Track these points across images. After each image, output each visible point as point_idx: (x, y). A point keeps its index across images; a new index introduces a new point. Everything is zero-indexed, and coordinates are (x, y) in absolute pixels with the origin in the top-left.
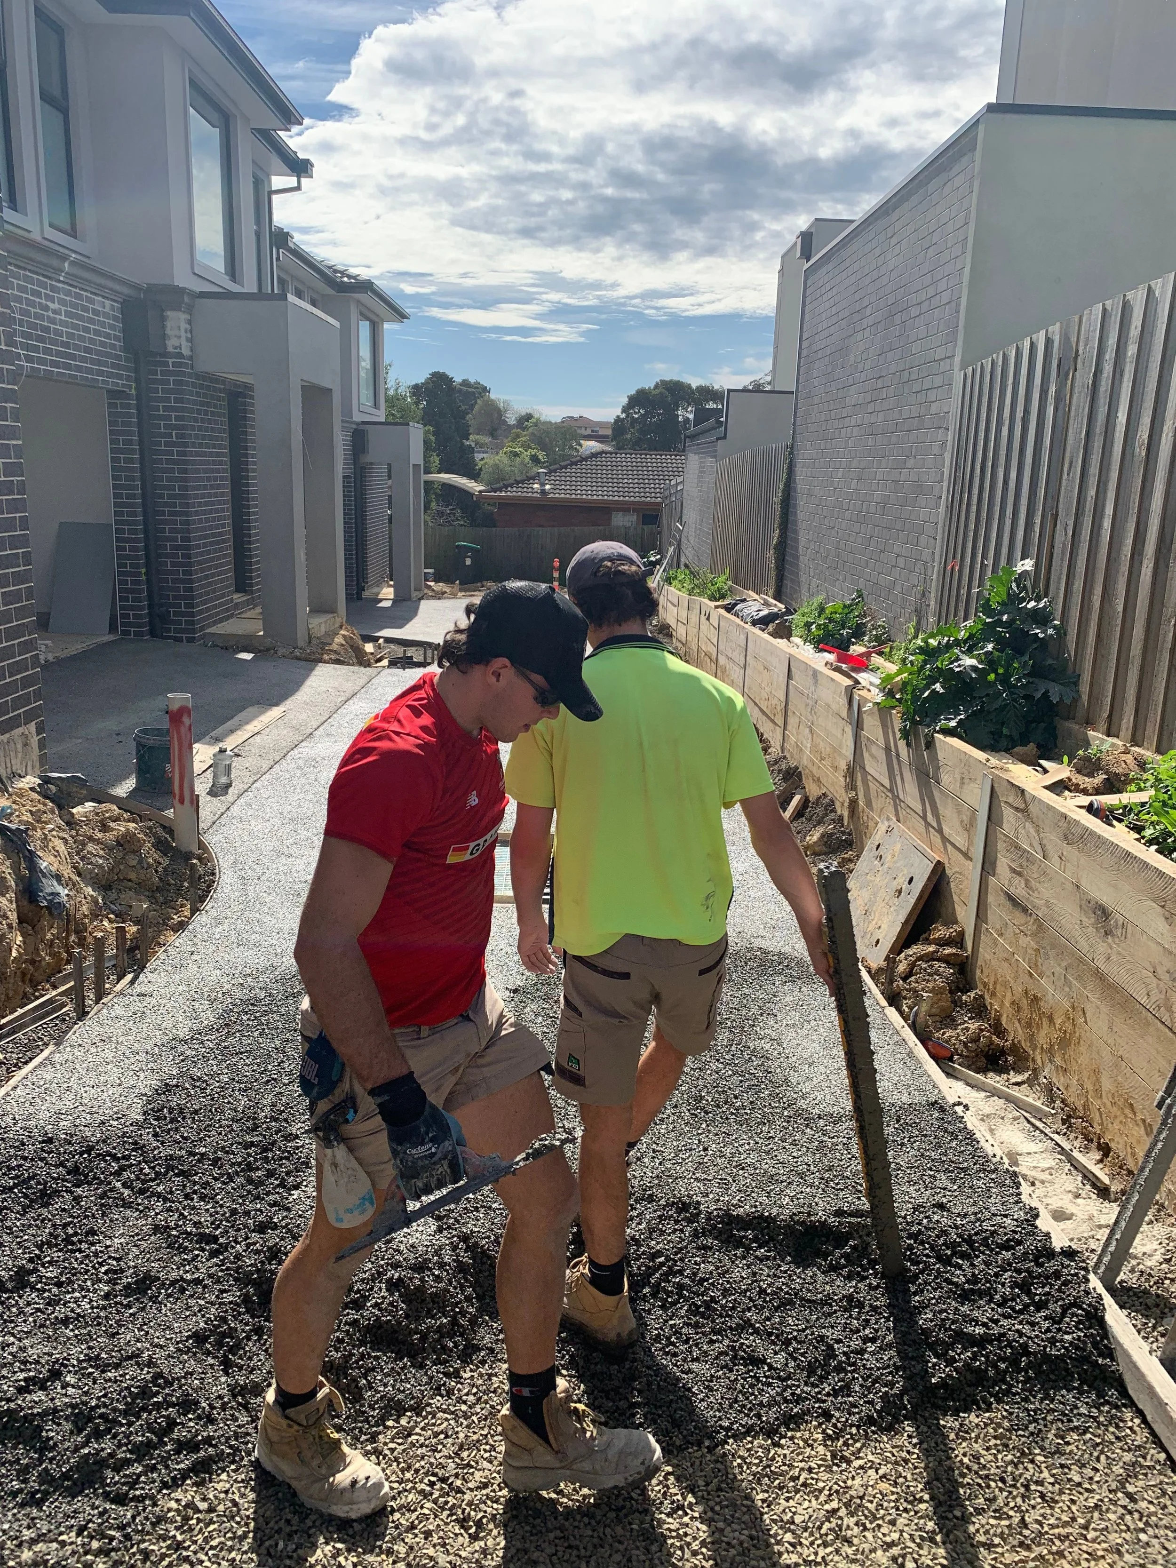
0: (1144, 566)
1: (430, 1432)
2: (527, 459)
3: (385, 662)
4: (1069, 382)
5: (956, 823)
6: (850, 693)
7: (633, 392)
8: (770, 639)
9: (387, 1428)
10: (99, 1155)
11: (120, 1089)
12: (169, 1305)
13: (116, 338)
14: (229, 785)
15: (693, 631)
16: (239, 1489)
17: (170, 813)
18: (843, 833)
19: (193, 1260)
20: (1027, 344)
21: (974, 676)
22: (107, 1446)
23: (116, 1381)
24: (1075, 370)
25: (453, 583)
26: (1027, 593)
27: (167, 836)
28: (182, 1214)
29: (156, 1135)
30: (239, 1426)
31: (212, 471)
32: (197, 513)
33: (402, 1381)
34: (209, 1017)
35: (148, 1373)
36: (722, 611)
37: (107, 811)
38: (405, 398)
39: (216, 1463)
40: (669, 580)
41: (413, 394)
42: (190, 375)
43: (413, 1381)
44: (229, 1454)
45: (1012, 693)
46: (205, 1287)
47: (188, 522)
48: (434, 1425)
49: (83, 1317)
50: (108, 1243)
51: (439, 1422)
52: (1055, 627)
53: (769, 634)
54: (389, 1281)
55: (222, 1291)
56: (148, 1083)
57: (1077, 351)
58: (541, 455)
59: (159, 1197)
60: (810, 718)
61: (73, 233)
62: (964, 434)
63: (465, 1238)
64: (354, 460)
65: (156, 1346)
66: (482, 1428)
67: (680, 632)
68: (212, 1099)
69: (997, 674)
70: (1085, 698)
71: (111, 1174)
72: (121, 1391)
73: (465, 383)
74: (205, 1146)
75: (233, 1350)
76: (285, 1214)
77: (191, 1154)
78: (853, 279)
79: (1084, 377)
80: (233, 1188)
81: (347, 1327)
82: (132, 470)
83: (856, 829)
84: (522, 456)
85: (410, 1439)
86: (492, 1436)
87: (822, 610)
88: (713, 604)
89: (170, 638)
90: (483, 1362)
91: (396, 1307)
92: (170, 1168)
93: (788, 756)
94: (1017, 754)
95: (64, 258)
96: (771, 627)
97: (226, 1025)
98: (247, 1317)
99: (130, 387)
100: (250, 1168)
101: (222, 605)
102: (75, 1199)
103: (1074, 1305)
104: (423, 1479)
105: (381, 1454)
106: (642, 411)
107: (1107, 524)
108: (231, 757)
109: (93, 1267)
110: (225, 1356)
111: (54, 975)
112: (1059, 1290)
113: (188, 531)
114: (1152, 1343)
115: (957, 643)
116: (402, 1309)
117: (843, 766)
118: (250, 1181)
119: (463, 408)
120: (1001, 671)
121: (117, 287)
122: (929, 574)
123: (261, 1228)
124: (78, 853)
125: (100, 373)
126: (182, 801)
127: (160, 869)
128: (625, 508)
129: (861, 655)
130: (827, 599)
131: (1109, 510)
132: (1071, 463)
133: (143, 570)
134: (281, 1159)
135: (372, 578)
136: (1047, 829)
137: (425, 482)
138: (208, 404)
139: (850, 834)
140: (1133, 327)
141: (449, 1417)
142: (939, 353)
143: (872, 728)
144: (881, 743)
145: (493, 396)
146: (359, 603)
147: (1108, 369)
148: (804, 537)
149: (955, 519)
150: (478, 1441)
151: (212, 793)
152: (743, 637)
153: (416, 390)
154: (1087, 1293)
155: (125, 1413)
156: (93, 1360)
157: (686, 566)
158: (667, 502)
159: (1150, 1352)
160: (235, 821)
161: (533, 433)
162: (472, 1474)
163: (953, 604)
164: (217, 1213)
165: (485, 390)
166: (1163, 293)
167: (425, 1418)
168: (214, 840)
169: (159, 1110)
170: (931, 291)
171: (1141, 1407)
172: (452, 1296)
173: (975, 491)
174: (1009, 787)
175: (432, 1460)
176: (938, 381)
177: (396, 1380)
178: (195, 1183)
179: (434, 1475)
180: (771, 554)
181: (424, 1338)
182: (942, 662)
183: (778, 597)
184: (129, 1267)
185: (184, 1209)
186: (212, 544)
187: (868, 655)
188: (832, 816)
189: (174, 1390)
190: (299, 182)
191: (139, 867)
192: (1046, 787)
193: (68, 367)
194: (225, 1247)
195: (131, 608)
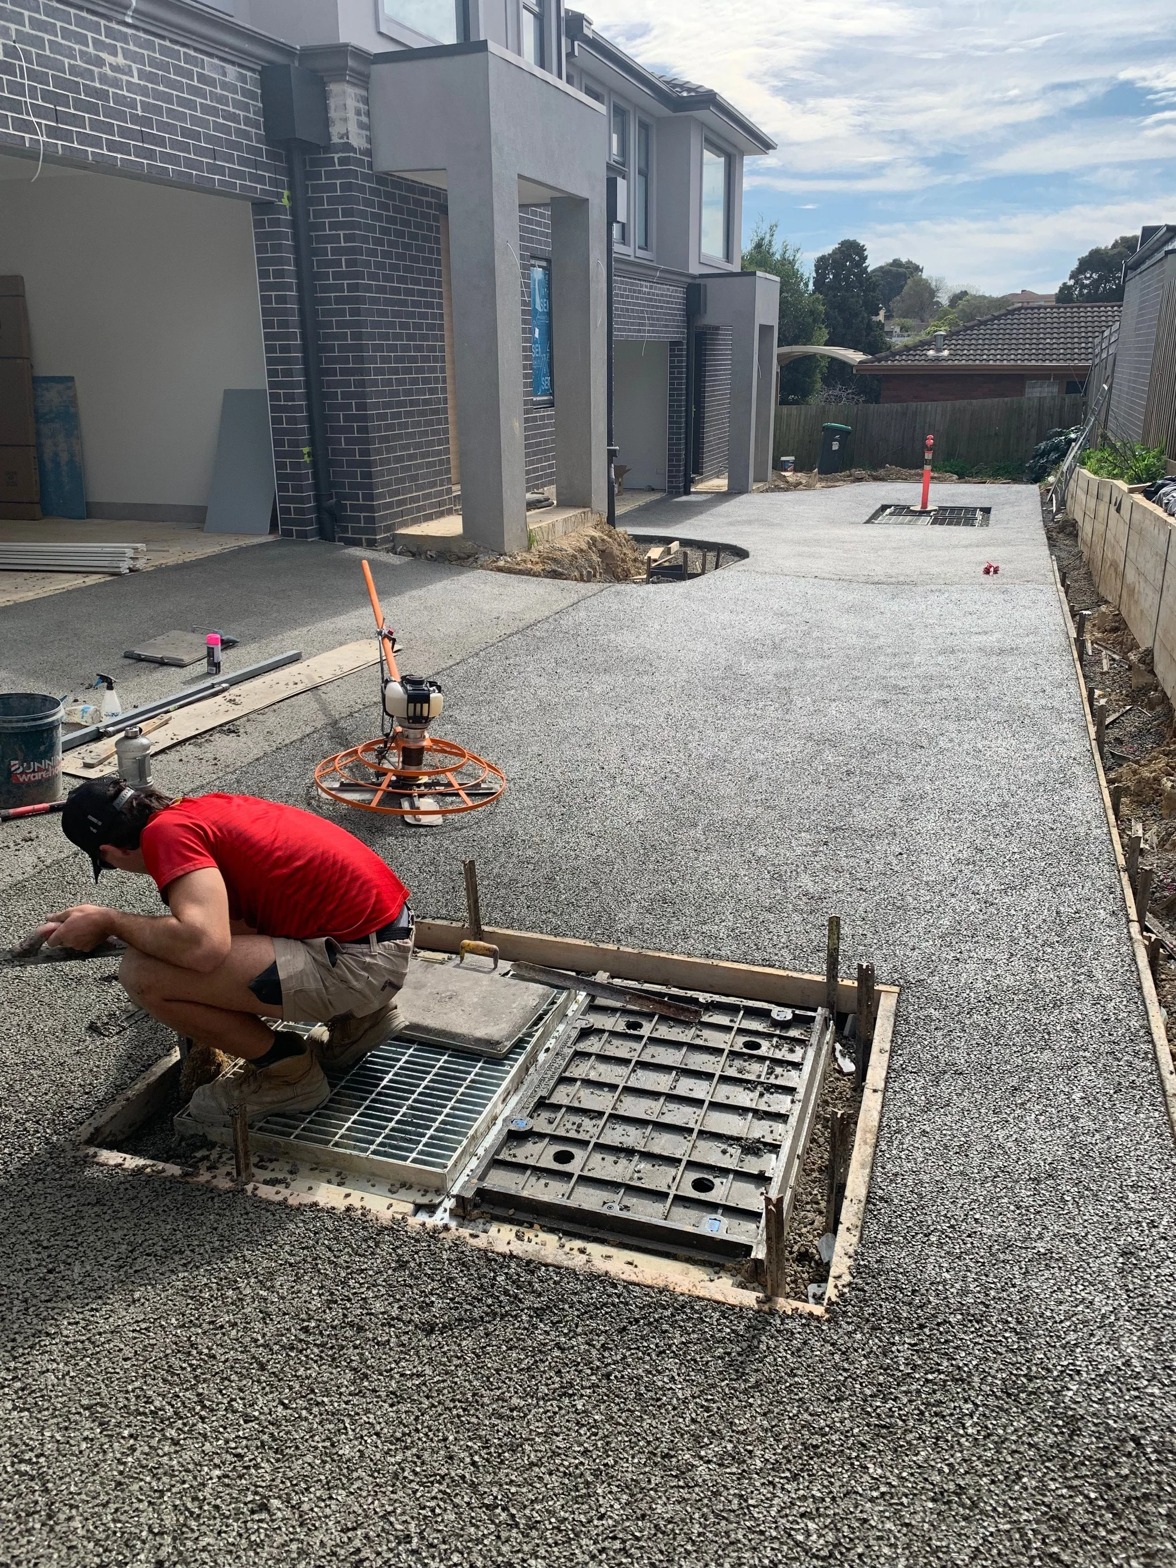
13: (249, 122)
15: (1100, 529)
25: (813, 472)
36: (1139, 498)
40: (1083, 461)
42: (366, 177)
64: (688, 322)
67: (1086, 529)
88: (1127, 487)
89: (343, 540)
99: (280, 195)
106: (1095, 276)
128: (1042, 375)
133: (306, 450)
145: (925, 275)
152: (1163, 538)
161: (963, 309)
165: (917, 269)
193: (145, 153)
195: (292, 500)
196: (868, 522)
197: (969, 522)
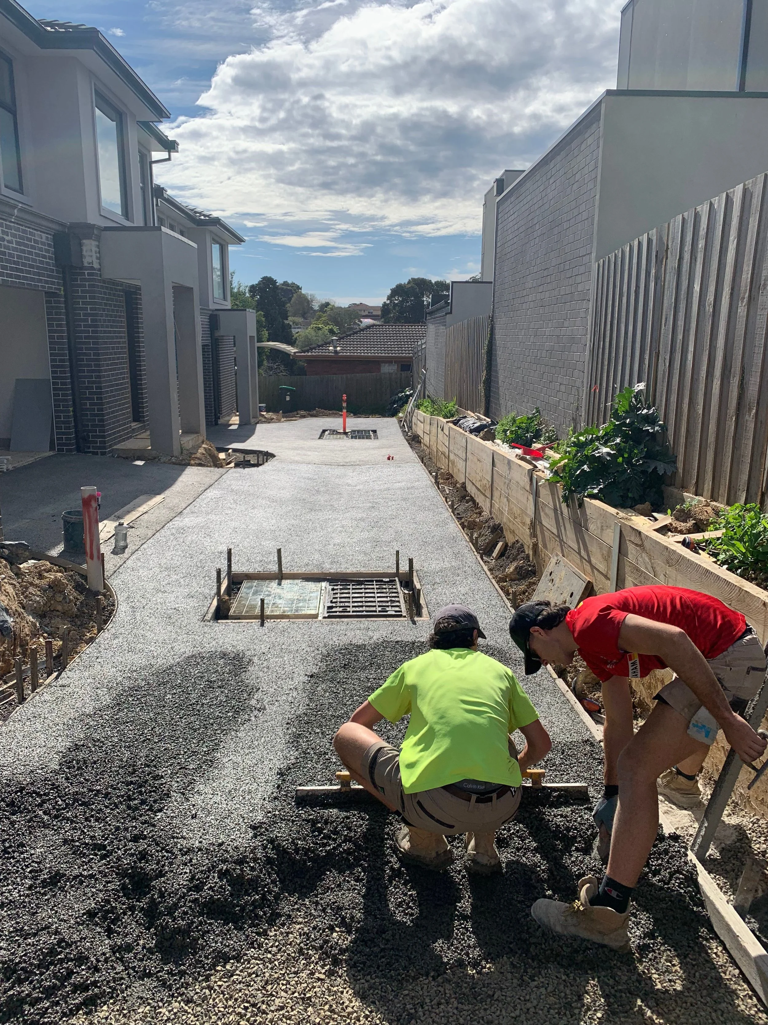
0: (715, 383)
1: (246, 973)
2: (327, 332)
3: (232, 465)
4: (663, 266)
5: (600, 556)
6: (531, 473)
7: (394, 286)
8: (481, 441)
9: (217, 971)
10: (28, 793)
11: (45, 749)
12: (72, 893)
13: (50, 258)
14: (126, 547)
15: (433, 439)
16: (115, 1016)
17: (85, 566)
18: (530, 566)
19: (89, 862)
20: (636, 243)
21: (608, 458)
22: (26, 989)
23: (33, 945)
24: (667, 258)
25: (278, 412)
26: (642, 404)
27: (83, 581)
28: (83, 831)
29: (67, 779)
30: (116, 973)
31: (115, 343)
32: (106, 371)
33: (227, 939)
34: (107, 700)
35: (55, 939)
36: (451, 425)
37: (42, 566)
38: (244, 294)
39: (100, 999)
40: (418, 407)
41: (250, 291)
42: (99, 281)
43: (235, 939)
44: (109, 992)
45: (633, 470)
46: (96, 879)
47: (99, 377)
48: (249, 968)
49: (14, 902)
50: (33, 852)
51: (252, 966)
52: (660, 426)
53: (481, 438)
54: (220, 872)
55: (108, 882)
56: (63, 744)
57: (668, 245)
58: (336, 329)
59: (68, 820)
60: (507, 491)
61: (21, 191)
62: (599, 303)
63: (272, 841)
64: (211, 334)
65: (62, 920)
66: (281, 969)
67: (426, 439)
68: (107, 754)
69: (623, 457)
70: (681, 471)
71: (36, 806)
72: (36, 952)
73: (285, 283)
74: (100, 785)
75: (114, 922)
76: (152, 828)
77: (90, 790)
78: (527, 206)
79: (672, 262)
80: (118, 813)
81: (190, 904)
82: (63, 343)
83: (537, 563)
84: (323, 330)
85: (232, 979)
86: (288, 974)
87: (514, 421)
88: (445, 420)
89: (90, 452)
90: (283, 925)
91: (224, 889)
92: (76, 800)
93: (494, 517)
94: (638, 509)
95: (15, 207)
96: (481, 434)
97: (118, 704)
98: (124, 899)
99: (60, 289)
100: (130, 799)
101: (124, 430)
102: (11, 823)
103: (678, 871)
104: (240, 1005)
105: (212, 989)
106: (400, 299)
107: (690, 357)
108: (127, 528)
109: (22, 868)
110: (109, 926)
111: (5, 675)
112: (668, 862)
113: (100, 382)
114: (730, 896)
115: (598, 439)
116: (228, 890)
117: (528, 522)
118: (129, 807)
119: (283, 299)
120: (626, 455)
121: (50, 225)
122: (580, 395)
123: (135, 839)
124: (23, 594)
125: (40, 281)
126: (92, 558)
127: (78, 603)
128: (389, 361)
129: (539, 449)
130: (518, 415)
131: (691, 348)
132: (666, 319)
133: (71, 409)
134: (151, 792)
135: (224, 410)
136: (655, 557)
137: (258, 348)
138: (112, 300)
139: (534, 566)
140: (701, 229)
141: (259, 962)
142: (582, 252)
143: (545, 496)
144: (551, 505)
145: (303, 291)
146: (217, 427)
147: (687, 256)
148: (502, 375)
149: (595, 358)
150: (278, 978)
151: (114, 552)
152: (464, 441)
153: (253, 289)
154: (686, 863)
155: (39, 967)
156: (19, 931)
157: (429, 397)
158: (416, 356)
159: (728, 902)
160: (128, 570)
161: (329, 315)
162: (274, 1001)
163: (596, 414)
164: (106, 829)
165: (299, 288)
166: (719, 206)
167: (243, 963)
168: (115, 583)
169: (70, 762)
170: (576, 212)
171: (722, 938)
172: (262, 881)
173: (607, 340)
174: (631, 530)
175: (247, 992)
176: (582, 270)
177: (223, 939)
178: (92, 810)
179: (248, 1002)
180: (481, 387)
181: (243, 909)
182: (588, 451)
183: (487, 414)
184: (46, 868)
185: (84, 828)
186: (116, 390)
187: (543, 449)
188: (522, 555)
189: (72, 950)
190: (169, 155)
191: (63, 602)
192: (655, 530)
193: (18, 277)
194: (110, 853)
195: (64, 434)
196: (319, 438)
197: (369, 437)
